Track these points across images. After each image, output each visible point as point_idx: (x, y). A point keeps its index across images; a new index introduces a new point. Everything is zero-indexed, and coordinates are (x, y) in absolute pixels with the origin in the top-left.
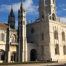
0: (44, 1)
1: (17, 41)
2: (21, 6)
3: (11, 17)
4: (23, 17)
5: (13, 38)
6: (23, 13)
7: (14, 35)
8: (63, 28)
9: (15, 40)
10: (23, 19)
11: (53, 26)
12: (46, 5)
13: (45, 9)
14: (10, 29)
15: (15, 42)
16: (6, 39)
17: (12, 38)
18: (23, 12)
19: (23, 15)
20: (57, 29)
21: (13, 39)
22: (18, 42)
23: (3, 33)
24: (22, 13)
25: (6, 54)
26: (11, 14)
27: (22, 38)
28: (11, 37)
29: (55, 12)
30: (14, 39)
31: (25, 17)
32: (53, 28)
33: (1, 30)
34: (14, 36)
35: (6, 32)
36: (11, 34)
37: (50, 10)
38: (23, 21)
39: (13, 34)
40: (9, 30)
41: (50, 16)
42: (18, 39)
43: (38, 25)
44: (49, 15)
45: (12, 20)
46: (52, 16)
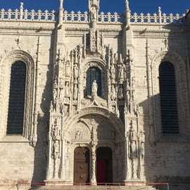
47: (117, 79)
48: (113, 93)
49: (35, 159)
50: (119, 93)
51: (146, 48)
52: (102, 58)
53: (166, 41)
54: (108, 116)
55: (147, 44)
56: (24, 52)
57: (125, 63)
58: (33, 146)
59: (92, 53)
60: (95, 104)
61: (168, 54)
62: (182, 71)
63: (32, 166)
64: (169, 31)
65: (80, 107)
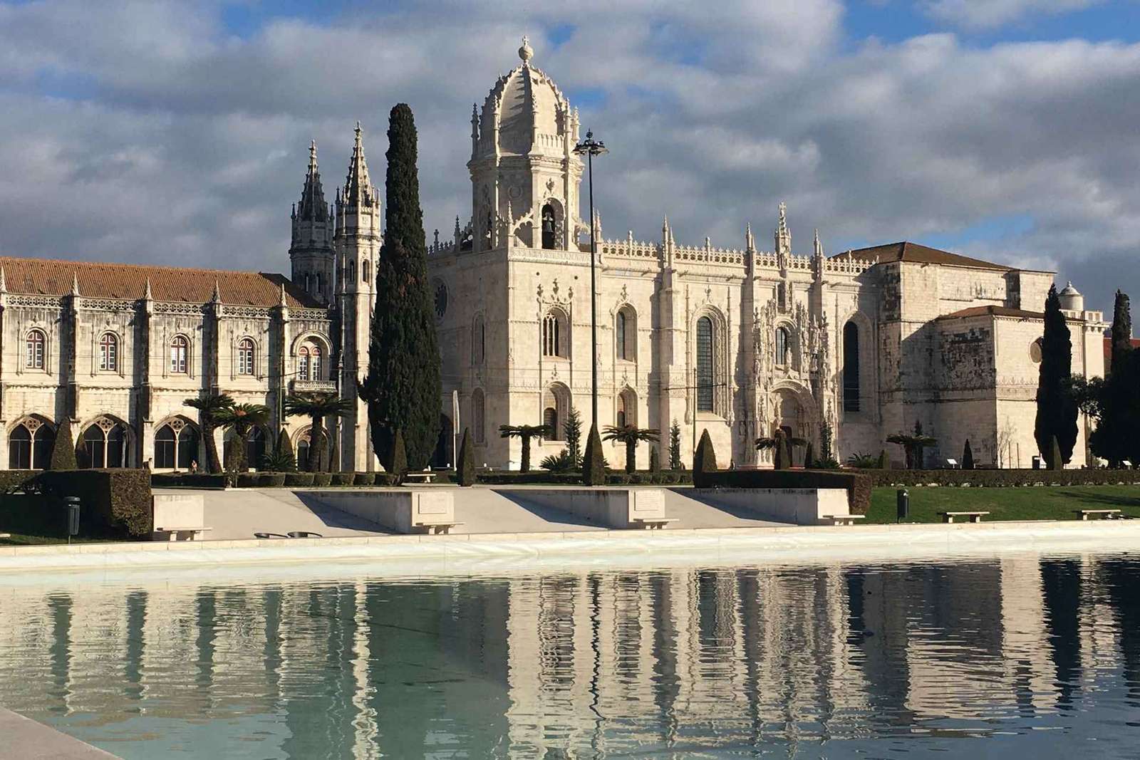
0: (497, 127)
1: (327, 371)
2: (349, 178)
3: (307, 223)
4: (360, 241)
5: (308, 357)
6: (360, 216)
7: (312, 339)
8: (628, 282)
9: (320, 364)
10: (361, 251)
11: (537, 281)
12: (505, 147)
13: (501, 177)
14: (285, 312)
15: (319, 377)
16: (267, 364)
17: (301, 359)
18: (361, 208)
19: (360, 224)
20: (571, 295)
21: (308, 363)
22: (333, 377)
23: (253, 333)
24: (356, 213)
25: (270, 435)
26: (309, 200)
27: (355, 354)
28: (292, 355)
29: (566, 193)
30: (314, 359)
31: (371, 238)
32: (539, 293)
33: (240, 322)
34: (310, 345)
35: (266, 327)
36: (295, 340)
37: (528, 187)
38: (360, 262)
39: (306, 336)
40: (281, 315)
41: (525, 220)
42: (335, 357)
43: (463, 269)
44: (516, 218)
45: (312, 242)
46: (538, 223)
47: (811, 347)
48: (806, 363)
49: (732, 440)
50: (811, 365)
51: (836, 306)
52: (792, 318)
53: (855, 297)
54: (799, 392)
55: (837, 300)
56: (714, 307)
57: (820, 327)
58: (729, 426)
59: (784, 312)
60: (789, 377)
61: (856, 315)
62: (868, 336)
63: (730, 448)
64: (861, 285)
65: (775, 381)
